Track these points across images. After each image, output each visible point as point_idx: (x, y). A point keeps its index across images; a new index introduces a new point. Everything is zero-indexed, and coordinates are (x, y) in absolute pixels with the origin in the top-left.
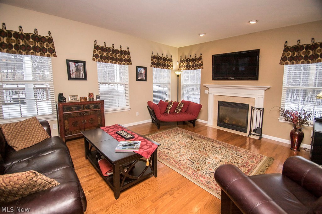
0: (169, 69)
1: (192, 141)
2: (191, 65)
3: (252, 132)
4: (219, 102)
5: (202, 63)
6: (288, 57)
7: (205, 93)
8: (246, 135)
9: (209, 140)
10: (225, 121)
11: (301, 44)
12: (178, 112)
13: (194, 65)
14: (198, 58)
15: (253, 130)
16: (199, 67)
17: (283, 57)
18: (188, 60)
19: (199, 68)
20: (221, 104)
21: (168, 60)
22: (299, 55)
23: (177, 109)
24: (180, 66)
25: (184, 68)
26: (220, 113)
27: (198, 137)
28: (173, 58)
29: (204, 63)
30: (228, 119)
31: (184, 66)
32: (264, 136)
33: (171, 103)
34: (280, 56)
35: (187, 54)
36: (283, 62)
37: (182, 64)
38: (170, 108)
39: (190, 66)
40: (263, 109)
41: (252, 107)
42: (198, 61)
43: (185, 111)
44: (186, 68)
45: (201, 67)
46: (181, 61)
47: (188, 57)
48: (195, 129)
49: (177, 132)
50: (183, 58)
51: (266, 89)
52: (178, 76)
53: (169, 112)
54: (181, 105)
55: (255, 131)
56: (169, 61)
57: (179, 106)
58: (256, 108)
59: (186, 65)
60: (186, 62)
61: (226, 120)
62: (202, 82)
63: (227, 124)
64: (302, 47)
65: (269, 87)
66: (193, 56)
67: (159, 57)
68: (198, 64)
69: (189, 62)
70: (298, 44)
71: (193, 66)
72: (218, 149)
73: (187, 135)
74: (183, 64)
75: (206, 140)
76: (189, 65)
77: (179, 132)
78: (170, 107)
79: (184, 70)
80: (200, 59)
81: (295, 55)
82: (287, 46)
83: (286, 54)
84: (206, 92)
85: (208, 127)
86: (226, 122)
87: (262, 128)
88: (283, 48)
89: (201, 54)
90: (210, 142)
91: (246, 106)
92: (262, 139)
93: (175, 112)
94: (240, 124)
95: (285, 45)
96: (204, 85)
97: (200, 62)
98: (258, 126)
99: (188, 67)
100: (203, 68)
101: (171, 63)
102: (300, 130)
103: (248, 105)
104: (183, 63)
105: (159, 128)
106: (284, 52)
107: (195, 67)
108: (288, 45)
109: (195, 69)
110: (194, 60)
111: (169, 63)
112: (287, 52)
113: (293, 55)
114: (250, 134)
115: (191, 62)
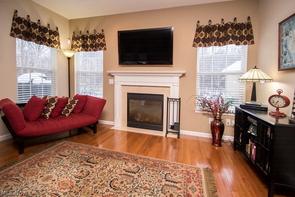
0: (52, 46)
1: (89, 168)
2: (89, 44)
3: (169, 130)
4: (128, 94)
5: (104, 43)
6: (201, 38)
7: (110, 83)
8: (163, 134)
9: (119, 156)
10: (136, 119)
11: (213, 24)
12: (67, 115)
13: (94, 44)
14: (98, 35)
15: (170, 127)
16: (100, 47)
17: (196, 38)
18: (84, 38)
19: (100, 49)
20: (131, 97)
21: (51, 32)
22: (211, 36)
23: (66, 108)
24: (72, 45)
25: (78, 49)
26: (130, 110)
27: (100, 155)
28: (60, 31)
29: (107, 42)
30: (139, 115)
31: (78, 45)
32: (182, 132)
33: (53, 100)
34: (193, 37)
35: (83, 29)
36: (196, 44)
37: (75, 43)
38: (50, 109)
39: (87, 46)
40: (180, 99)
41: (168, 98)
42: (99, 38)
43: (79, 111)
44: (81, 48)
45: (104, 48)
46: (74, 39)
47: (84, 33)
48: (96, 138)
49: (62, 153)
50: (78, 34)
51: (181, 75)
52: (69, 59)
53: (48, 116)
54: (73, 102)
55: (172, 127)
56: (53, 35)
57: (69, 103)
58: (172, 99)
59: (81, 44)
60: (81, 39)
61: (138, 117)
62: (105, 68)
63: (140, 122)
64: (214, 28)
65: (184, 72)
66: (91, 32)
67: (32, 24)
68: (99, 43)
69: (85, 40)
70: (209, 24)
71: (92, 46)
72: (136, 176)
73: (80, 156)
74: (78, 43)
75: (115, 158)
76: (86, 44)
77: (66, 152)
78: (52, 107)
79: (79, 51)
80: (102, 36)
81: (207, 37)
82: (200, 26)
83: (199, 35)
84: (111, 81)
85: (115, 131)
86: (138, 120)
87: (179, 123)
88: (195, 28)
89: (102, 30)
90: (120, 163)
91: (160, 98)
92: (180, 137)
93: (61, 114)
94: (154, 121)
95: (197, 25)
96: (108, 72)
97: (101, 41)
98: (175, 121)
99: (85, 47)
100: (105, 49)
101: (56, 38)
102: (220, 120)
103: (163, 95)
104: (78, 41)
105: (21, 152)
106: (197, 33)
107: (95, 47)
108: (201, 24)
109: (95, 50)
110: (93, 37)
111: (53, 38)
112: (201, 33)
113: (206, 37)
114: (167, 132)
115: (89, 39)
